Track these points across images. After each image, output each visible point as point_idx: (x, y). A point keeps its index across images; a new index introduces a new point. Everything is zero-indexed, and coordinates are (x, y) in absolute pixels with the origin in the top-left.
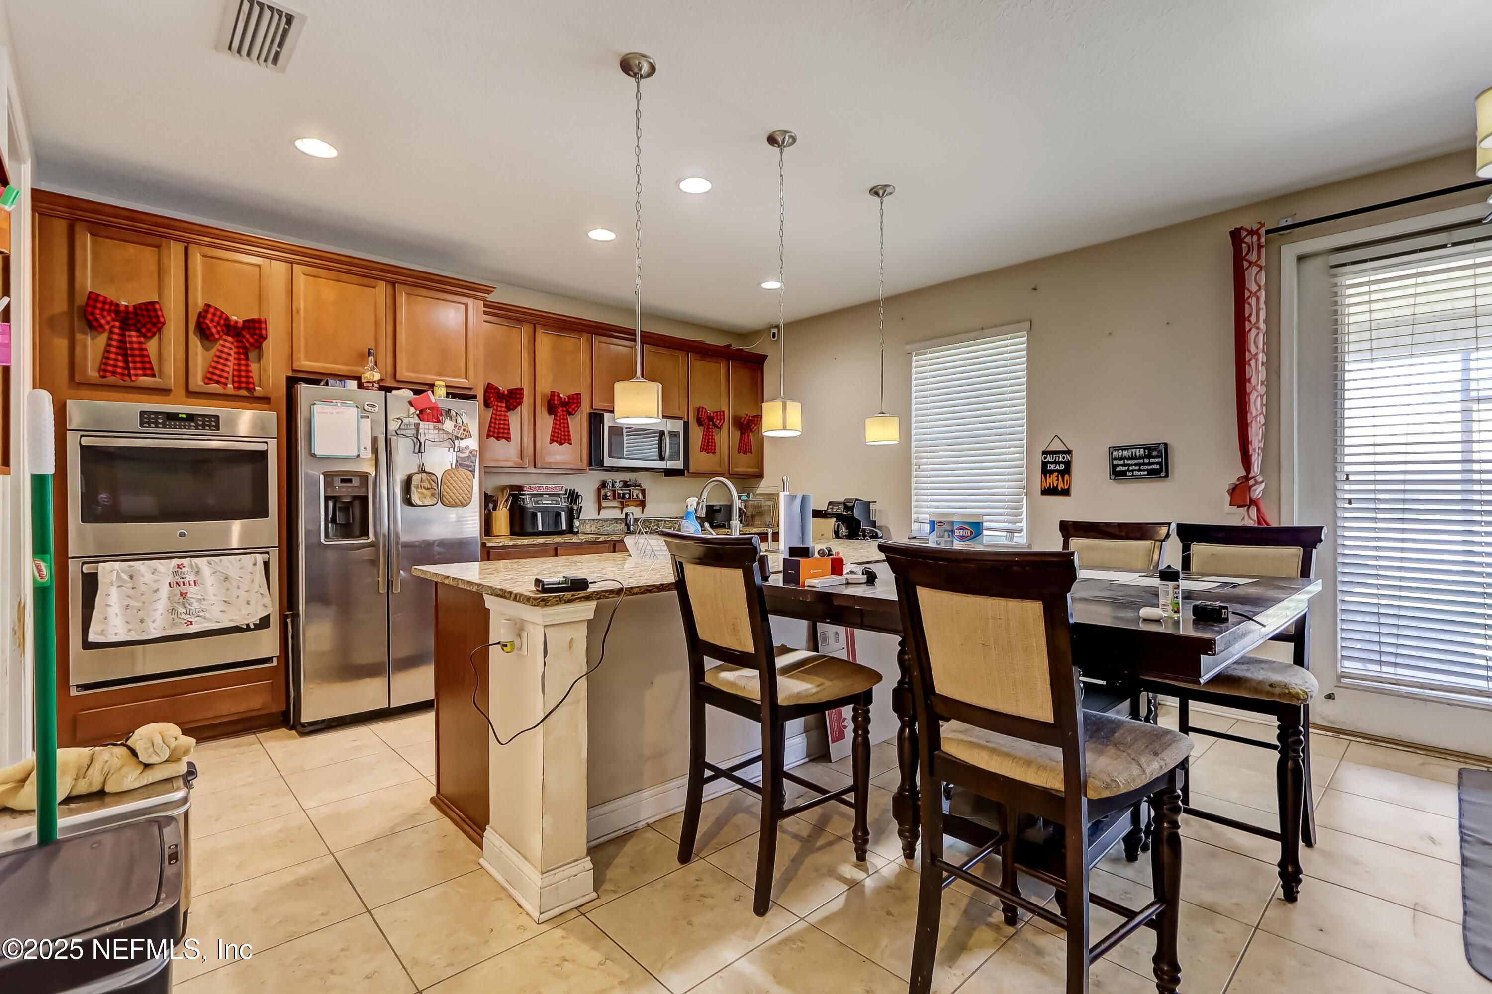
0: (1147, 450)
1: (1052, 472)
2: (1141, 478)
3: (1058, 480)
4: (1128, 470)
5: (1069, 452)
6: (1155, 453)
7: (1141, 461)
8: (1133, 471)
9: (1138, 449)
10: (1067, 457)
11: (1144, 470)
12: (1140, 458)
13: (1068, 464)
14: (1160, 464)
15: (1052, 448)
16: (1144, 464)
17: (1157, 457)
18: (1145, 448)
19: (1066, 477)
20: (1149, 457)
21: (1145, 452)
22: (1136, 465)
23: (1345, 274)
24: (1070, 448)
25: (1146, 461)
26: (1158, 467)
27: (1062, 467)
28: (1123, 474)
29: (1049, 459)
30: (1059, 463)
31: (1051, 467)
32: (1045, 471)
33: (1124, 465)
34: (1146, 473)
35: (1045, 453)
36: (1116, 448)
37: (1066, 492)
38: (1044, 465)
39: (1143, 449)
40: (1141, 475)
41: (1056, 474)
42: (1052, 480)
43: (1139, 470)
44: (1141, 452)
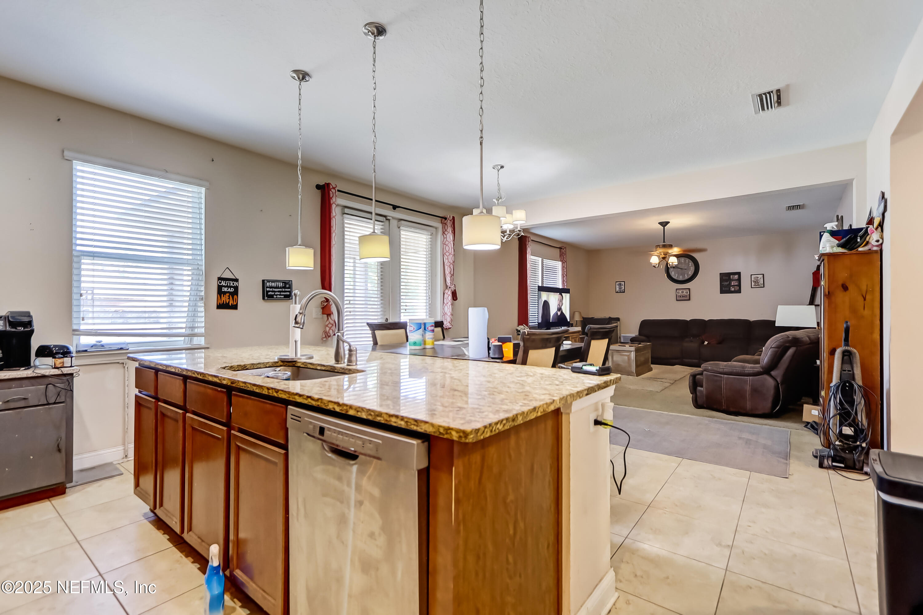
0: (284, 284)
1: (225, 293)
2: (280, 299)
3: (229, 298)
4: (275, 295)
5: (236, 280)
6: (287, 286)
7: (281, 290)
8: (277, 295)
9: (280, 283)
10: (236, 284)
11: (282, 295)
12: (281, 288)
13: (236, 288)
14: (290, 292)
15: (224, 276)
16: (282, 291)
17: (288, 288)
18: (283, 282)
19: (235, 296)
20: (285, 287)
21: (283, 285)
22: (278, 292)
24: (237, 278)
25: (284, 290)
26: (288, 293)
27: (232, 290)
28: (271, 297)
29: (223, 283)
30: (231, 287)
31: (225, 289)
32: (220, 292)
33: (272, 291)
34: (283, 297)
35: (220, 279)
36: (268, 281)
37: (235, 307)
38: (220, 288)
39: (282, 283)
40: (281, 298)
41: (228, 294)
42: (225, 299)
43: (280, 295)
44: (281, 285)
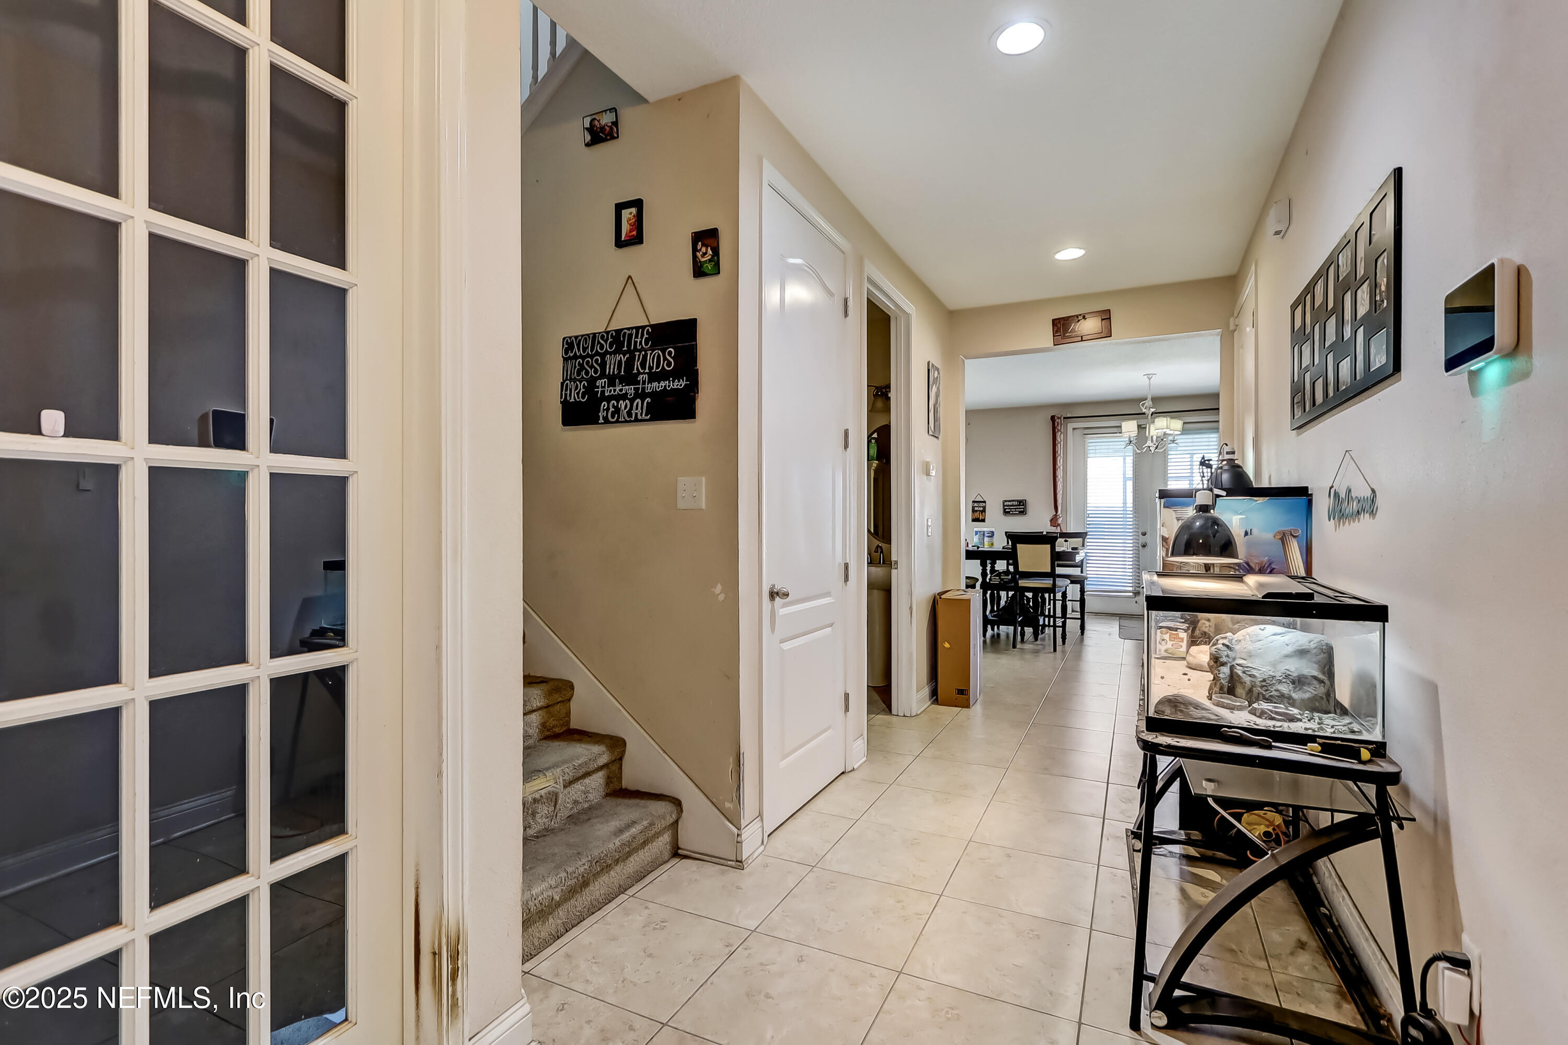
0: (1018, 502)
1: (977, 511)
2: (1016, 515)
3: (979, 515)
4: (1011, 511)
5: (984, 502)
6: (1022, 504)
8: (1013, 511)
10: (984, 504)
12: (1016, 506)
13: (984, 508)
14: (1024, 508)
15: (976, 500)
16: (1017, 509)
17: (1022, 506)
19: (984, 513)
20: (1019, 505)
22: (1014, 509)
23: (1087, 438)
24: (985, 500)
25: (1018, 507)
26: (1023, 510)
27: (981, 509)
28: (1008, 512)
29: (976, 505)
30: (981, 507)
31: (976, 509)
32: (974, 511)
33: (1009, 509)
34: (1018, 512)
35: (973, 502)
36: (1006, 501)
37: (983, 521)
38: (973, 508)
40: (1016, 513)
41: (978, 512)
42: (977, 515)
43: (1016, 511)
44: (1016, 503)
